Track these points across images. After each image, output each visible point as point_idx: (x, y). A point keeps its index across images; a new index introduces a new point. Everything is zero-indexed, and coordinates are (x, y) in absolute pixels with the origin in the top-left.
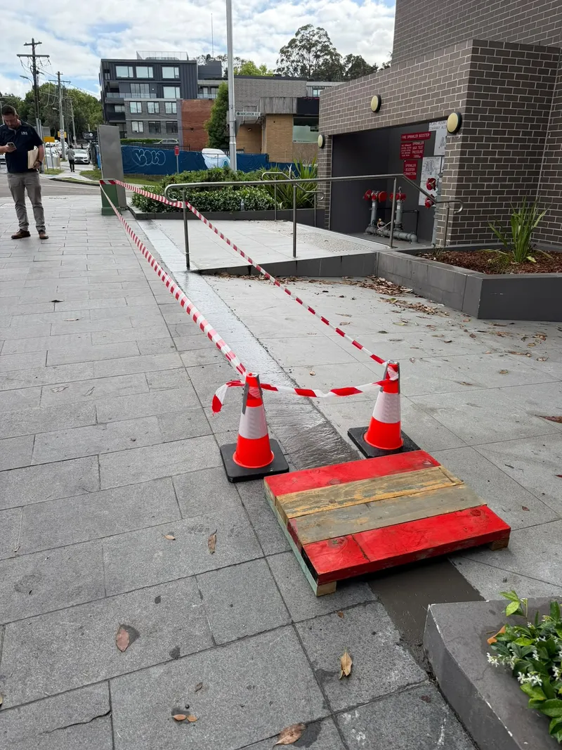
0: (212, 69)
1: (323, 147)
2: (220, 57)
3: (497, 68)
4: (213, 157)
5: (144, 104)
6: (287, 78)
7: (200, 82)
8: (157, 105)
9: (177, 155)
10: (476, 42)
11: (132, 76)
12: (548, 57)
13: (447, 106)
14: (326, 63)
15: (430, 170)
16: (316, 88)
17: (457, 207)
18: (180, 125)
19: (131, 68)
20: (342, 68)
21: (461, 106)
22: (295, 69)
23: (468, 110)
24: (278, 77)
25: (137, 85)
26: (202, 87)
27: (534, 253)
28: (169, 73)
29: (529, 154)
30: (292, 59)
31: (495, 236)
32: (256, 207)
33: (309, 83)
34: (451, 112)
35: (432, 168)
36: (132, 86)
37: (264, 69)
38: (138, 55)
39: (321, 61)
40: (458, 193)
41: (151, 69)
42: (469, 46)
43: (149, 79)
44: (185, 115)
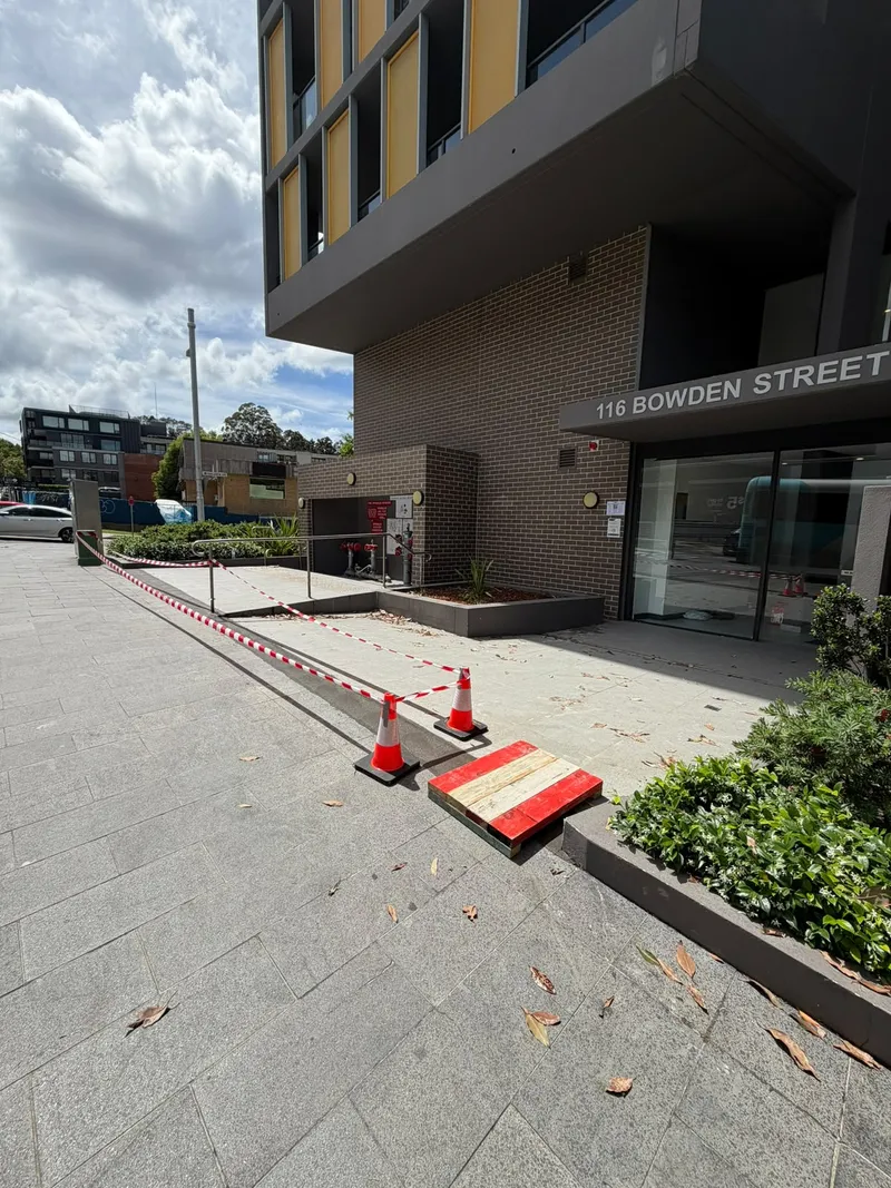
0: (156, 429)
1: (304, 507)
2: (163, 419)
3: (443, 464)
4: (167, 507)
5: (78, 455)
6: (232, 443)
7: (143, 439)
8: (93, 456)
9: (132, 506)
10: (428, 447)
11: (62, 426)
12: (472, 459)
13: (411, 486)
14: (268, 434)
15: (394, 529)
16: (263, 454)
17: (427, 556)
18: (121, 475)
19: (62, 420)
20: (283, 440)
21: (422, 485)
22: (240, 436)
23: (427, 490)
24: (224, 442)
25: (69, 437)
26: (146, 444)
27: (489, 590)
28: (106, 428)
29: (468, 520)
30: (237, 428)
31: (458, 576)
32: (246, 555)
33: (259, 450)
34: (415, 490)
35: (395, 527)
36: (63, 436)
37: (214, 434)
38: (71, 409)
39: (264, 433)
40: (426, 547)
41: (86, 423)
42: (423, 448)
43: (83, 431)
44: (128, 468)
